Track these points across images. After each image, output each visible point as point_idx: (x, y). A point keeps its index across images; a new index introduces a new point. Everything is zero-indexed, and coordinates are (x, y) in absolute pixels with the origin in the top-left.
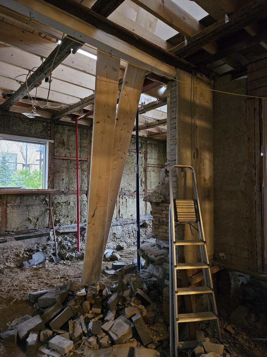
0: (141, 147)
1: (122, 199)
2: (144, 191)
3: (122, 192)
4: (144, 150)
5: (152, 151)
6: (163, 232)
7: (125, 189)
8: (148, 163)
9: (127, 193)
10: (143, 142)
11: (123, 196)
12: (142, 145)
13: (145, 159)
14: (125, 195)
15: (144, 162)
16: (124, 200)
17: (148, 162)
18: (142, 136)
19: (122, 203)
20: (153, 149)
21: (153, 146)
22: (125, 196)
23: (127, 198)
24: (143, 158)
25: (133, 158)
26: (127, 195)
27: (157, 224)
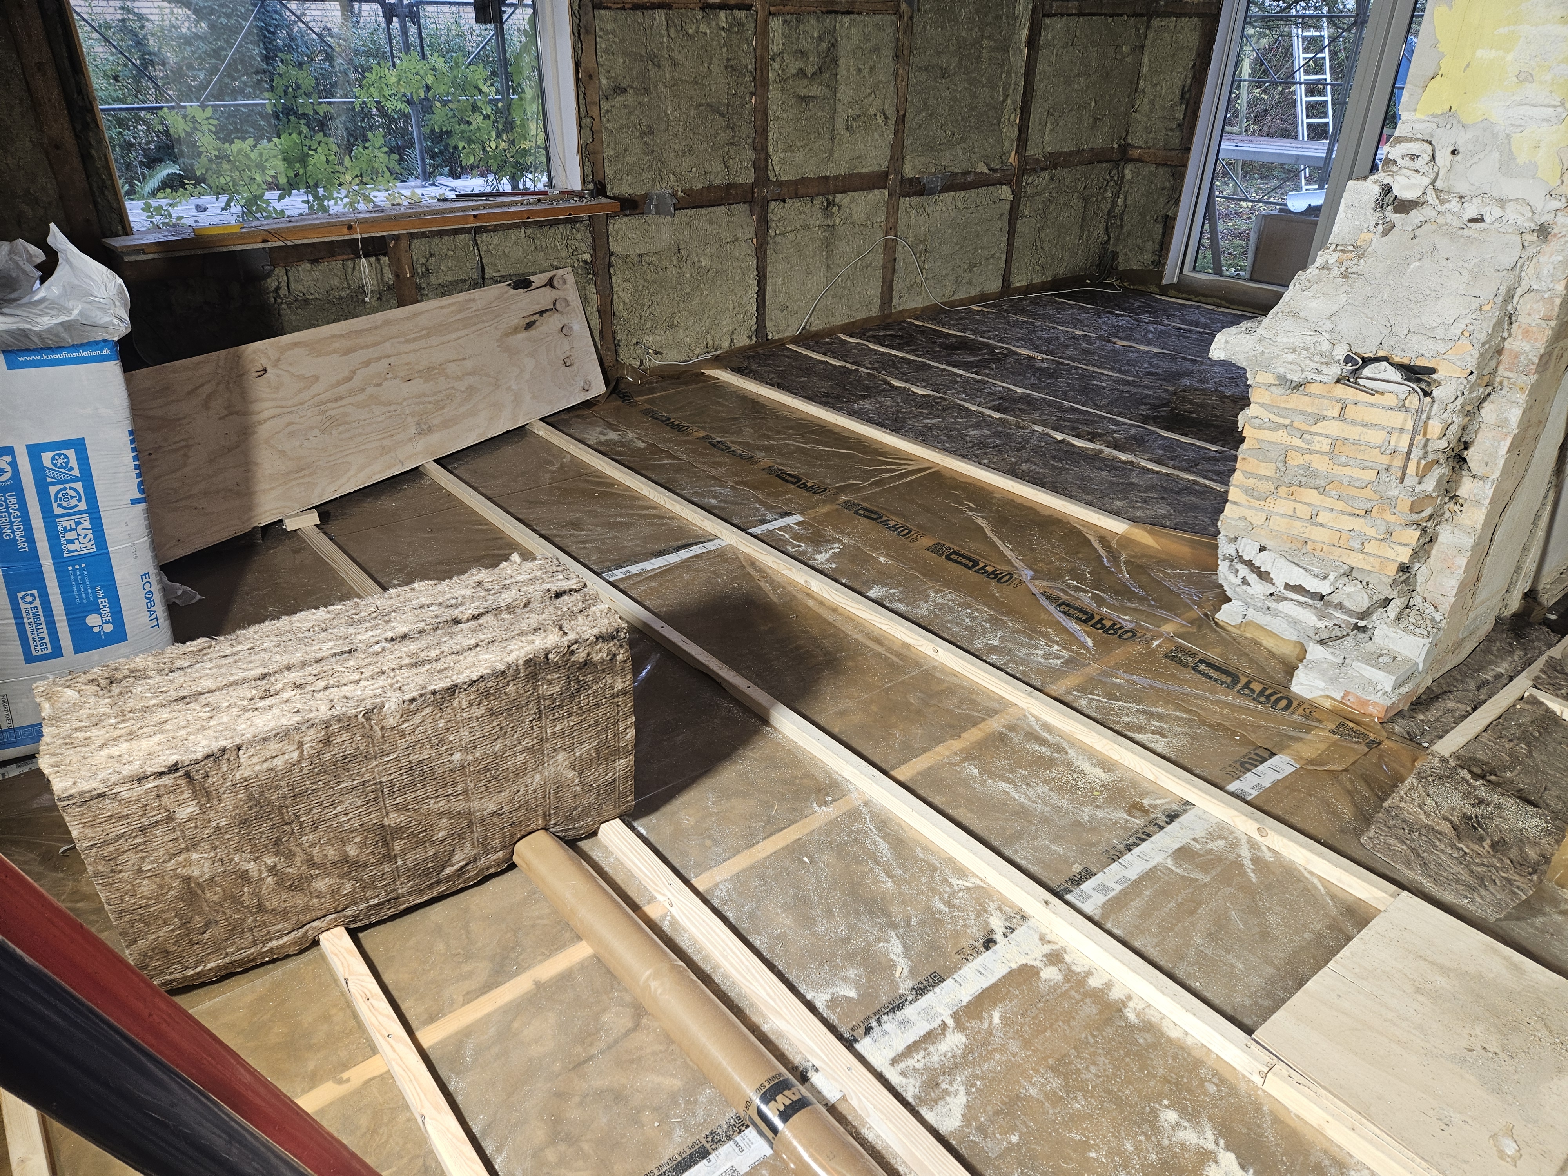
6: (1293, 516)
9: (934, 181)
26: (932, 192)
27: (1267, 478)
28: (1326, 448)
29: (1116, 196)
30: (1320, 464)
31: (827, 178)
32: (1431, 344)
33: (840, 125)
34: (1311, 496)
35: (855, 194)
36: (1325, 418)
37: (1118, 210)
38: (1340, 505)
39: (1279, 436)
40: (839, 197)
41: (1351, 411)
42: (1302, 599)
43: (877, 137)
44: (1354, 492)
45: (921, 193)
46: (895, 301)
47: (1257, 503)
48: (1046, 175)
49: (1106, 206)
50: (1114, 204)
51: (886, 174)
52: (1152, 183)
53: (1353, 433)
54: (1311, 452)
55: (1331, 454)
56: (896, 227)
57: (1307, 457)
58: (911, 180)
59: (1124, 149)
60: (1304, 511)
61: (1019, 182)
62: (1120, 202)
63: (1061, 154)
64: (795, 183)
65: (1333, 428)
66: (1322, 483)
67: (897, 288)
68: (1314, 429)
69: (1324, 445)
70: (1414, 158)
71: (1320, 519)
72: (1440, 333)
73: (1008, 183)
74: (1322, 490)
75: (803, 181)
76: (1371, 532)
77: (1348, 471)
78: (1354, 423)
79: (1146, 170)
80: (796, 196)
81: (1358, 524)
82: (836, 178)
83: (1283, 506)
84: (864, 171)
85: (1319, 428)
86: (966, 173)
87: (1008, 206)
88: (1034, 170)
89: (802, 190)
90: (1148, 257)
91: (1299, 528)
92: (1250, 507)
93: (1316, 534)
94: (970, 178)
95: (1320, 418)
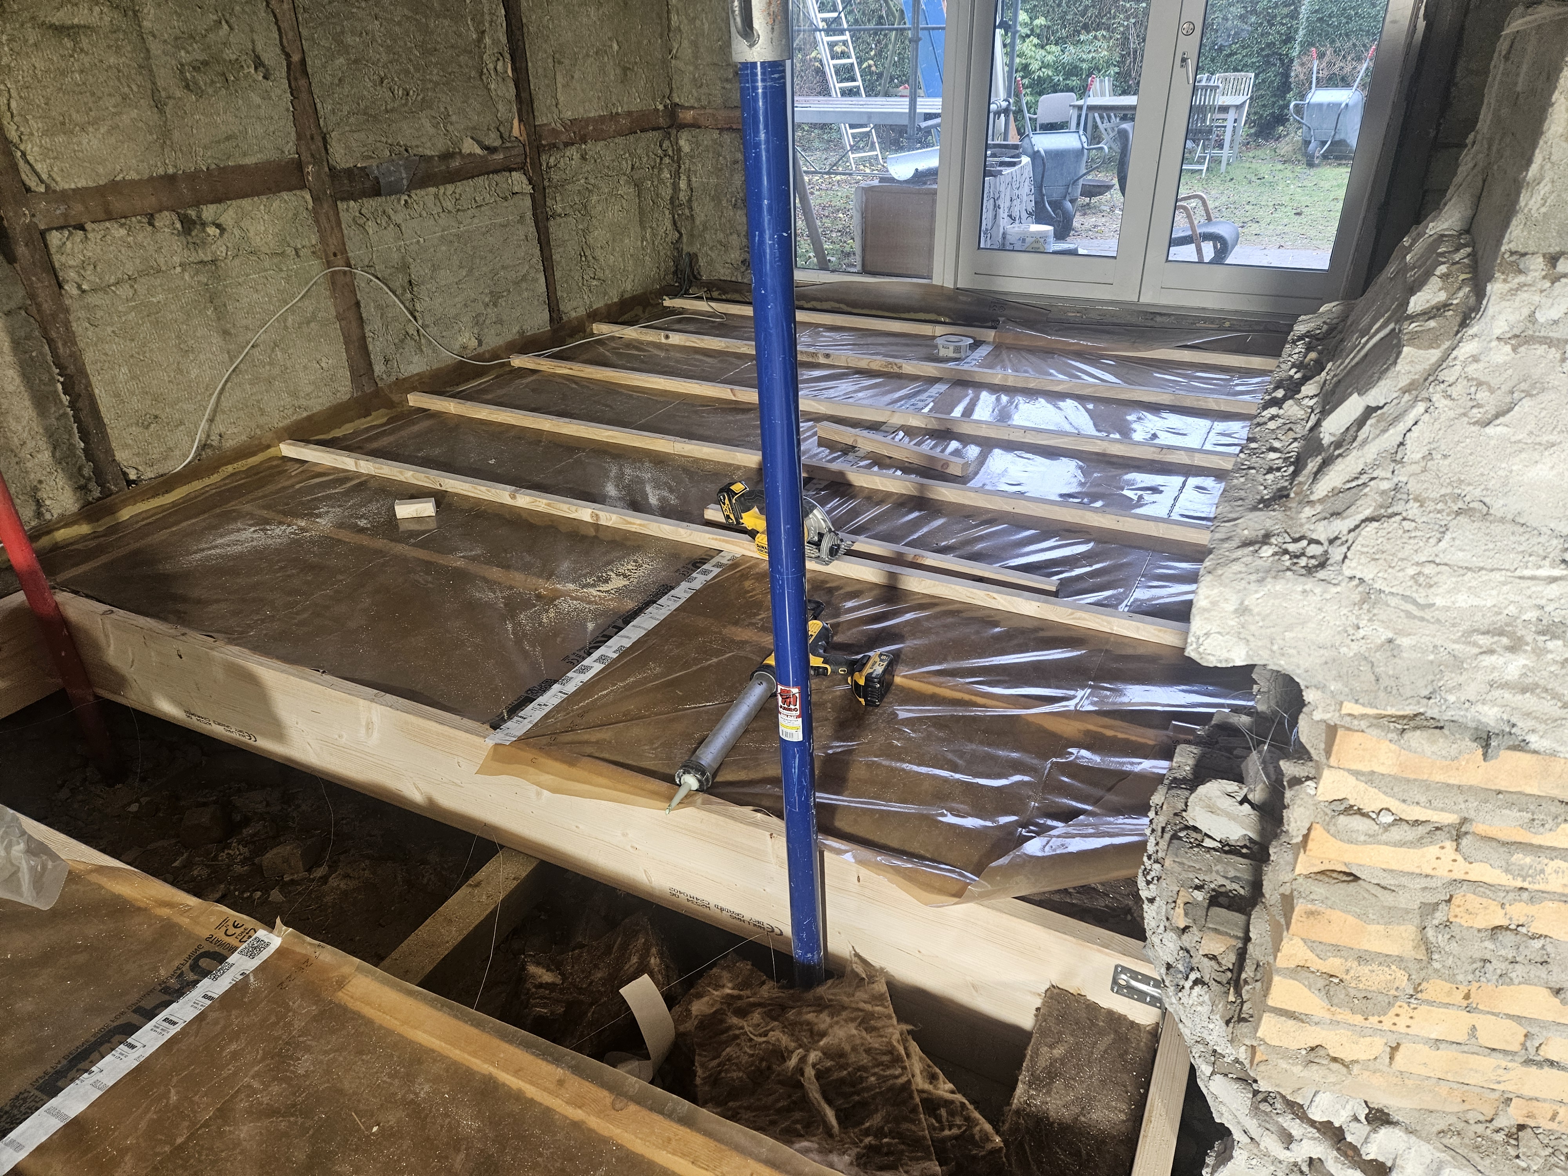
1: (357, 230)
9: (394, 172)
11: (363, 205)
19: (372, 263)
22: (377, 204)
23: (398, 213)
26: (394, 190)
29: (677, 175)
31: (171, 179)
33: (166, 79)
34: (1529, 1000)
35: (246, 203)
37: (683, 196)
40: (209, 212)
43: (257, 100)
45: (376, 192)
46: (379, 368)
48: (572, 151)
49: (666, 192)
50: (676, 187)
51: (299, 166)
52: (719, 155)
56: (344, 251)
58: (349, 172)
59: (672, 110)
61: (537, 164)
62: (683, 185)
63: (588, 121)
64: (100, 191)
67: (376, 348)
73: (521, 168)
75: (115, 187)
79: (708, 138)
80: (109, 216)
82: (192, 177)
84: (249, 161)
86: (446, 156)
87: (528, 202)
88: (554, 146)
89: (117, 204)
90: (735, 255)
94: (456, 163)
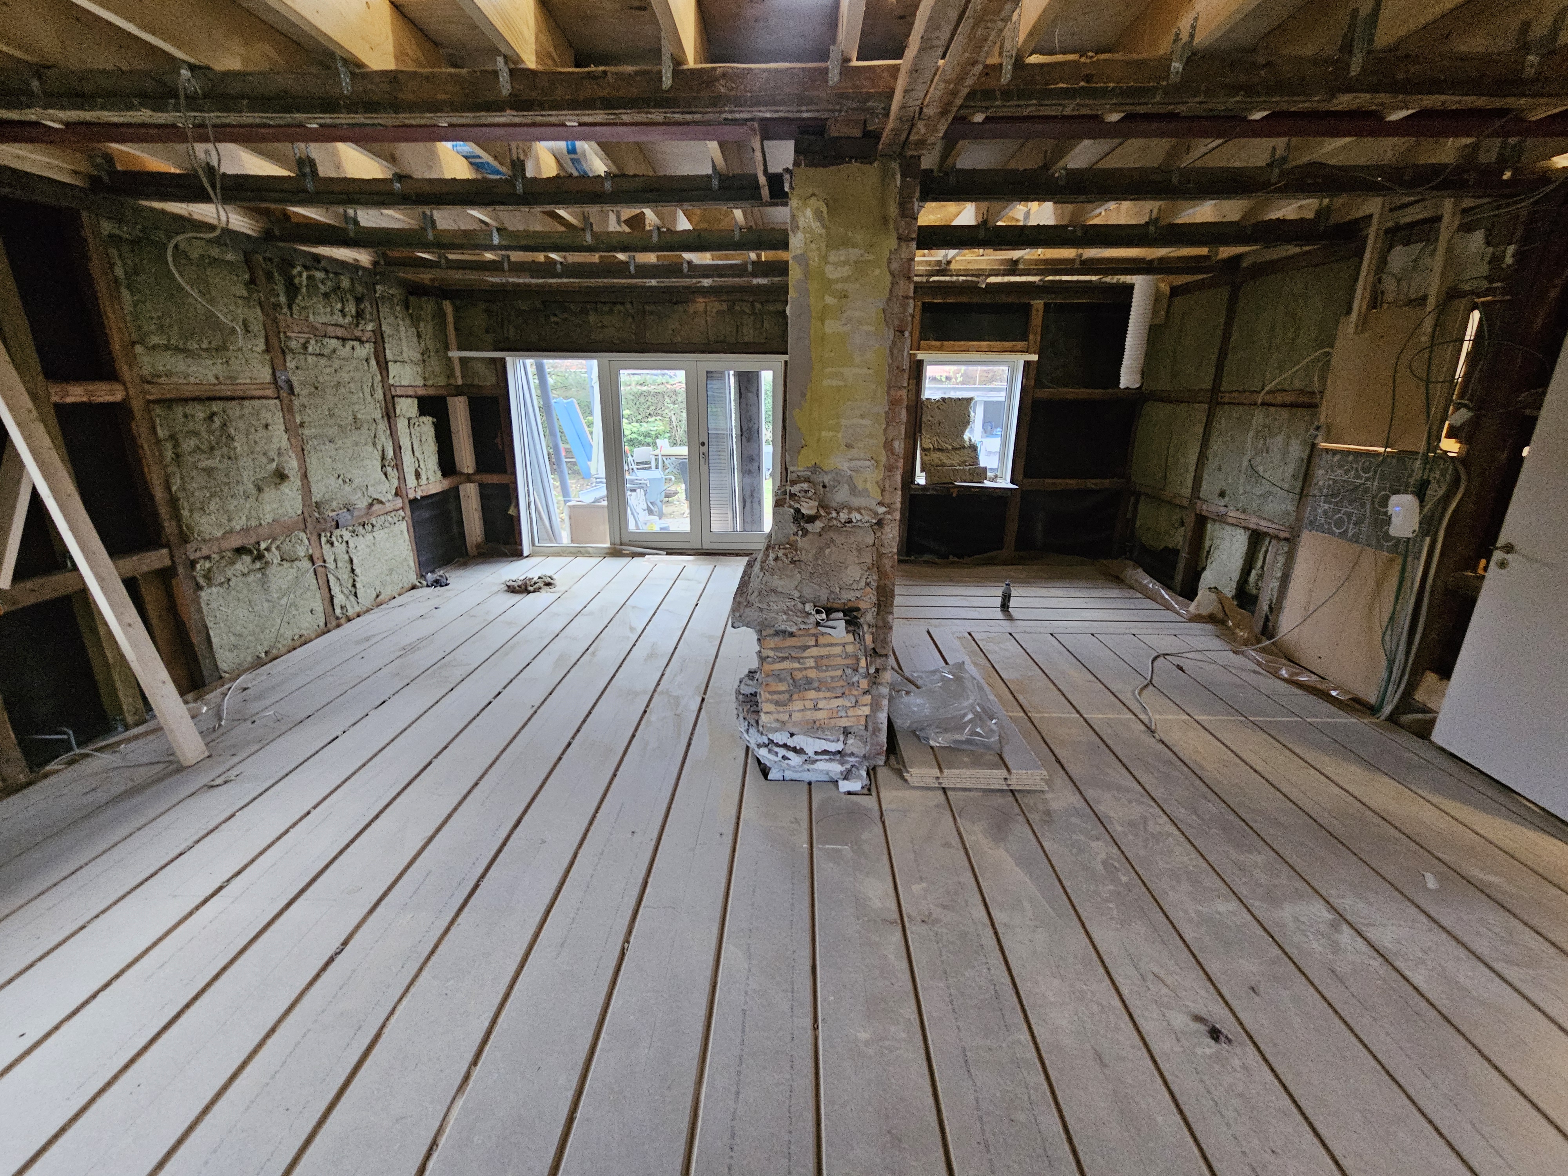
0: (357, 312)
1: (329, 546)
2: (396, 494)
3: (325, 520)
4: (370, 327)
5: (398, 331)
6: (805, 709)
7: (335, 504)
8: (391, 381)
9: (345, 517)
10: (360, 289)
11: (331, 533)
12: (362, 306)
13: (378, 363)
14: (337, 527)
15: (379, 377)
16: (340, 548)
17: (391, 376)
18: (351, 261)
19: (335, 560)
20: (401, 322)
21: (398, 308)
22: (337, 532)
23: (347, 535)
24: (373, 362)
25: (336, 366)
26: (345, 525)
27: (783, 692)
28: (813, 664)
30: (812, 674)
32: (852, 594)
34: (812, 694)
36: (809, 647)
38: (828, 695)
39: (786, 665)
41: (822, 640)
42: (827, 757)
43: (287, 491)
44: (834, 685)
46: (338, 612)
47: (781, 709)
51: (303, 519)
53: (824, 651)
54: (806, 669)
55: (817, 667)
56: (322, 556)
57: (804, 673)
60: (809, 704)
65: (814, 652)
66: (816, 684)
67: (337, 601)
68: (805, 655)
69: (811, 663)
70: (806, 492)
71: (819, 706)
72: (855, 586)
73: (401, 509)
74: (818, 689)
76: (849, 704)
77: (828, 674)
78: (825, 645)
81: (839, 702)
83: (797, 705)
85: (805, 654)
87: (405, 524)
91: (810, 715)
92: (778, 712)
93: (820, 715)
95: (806, 648)
